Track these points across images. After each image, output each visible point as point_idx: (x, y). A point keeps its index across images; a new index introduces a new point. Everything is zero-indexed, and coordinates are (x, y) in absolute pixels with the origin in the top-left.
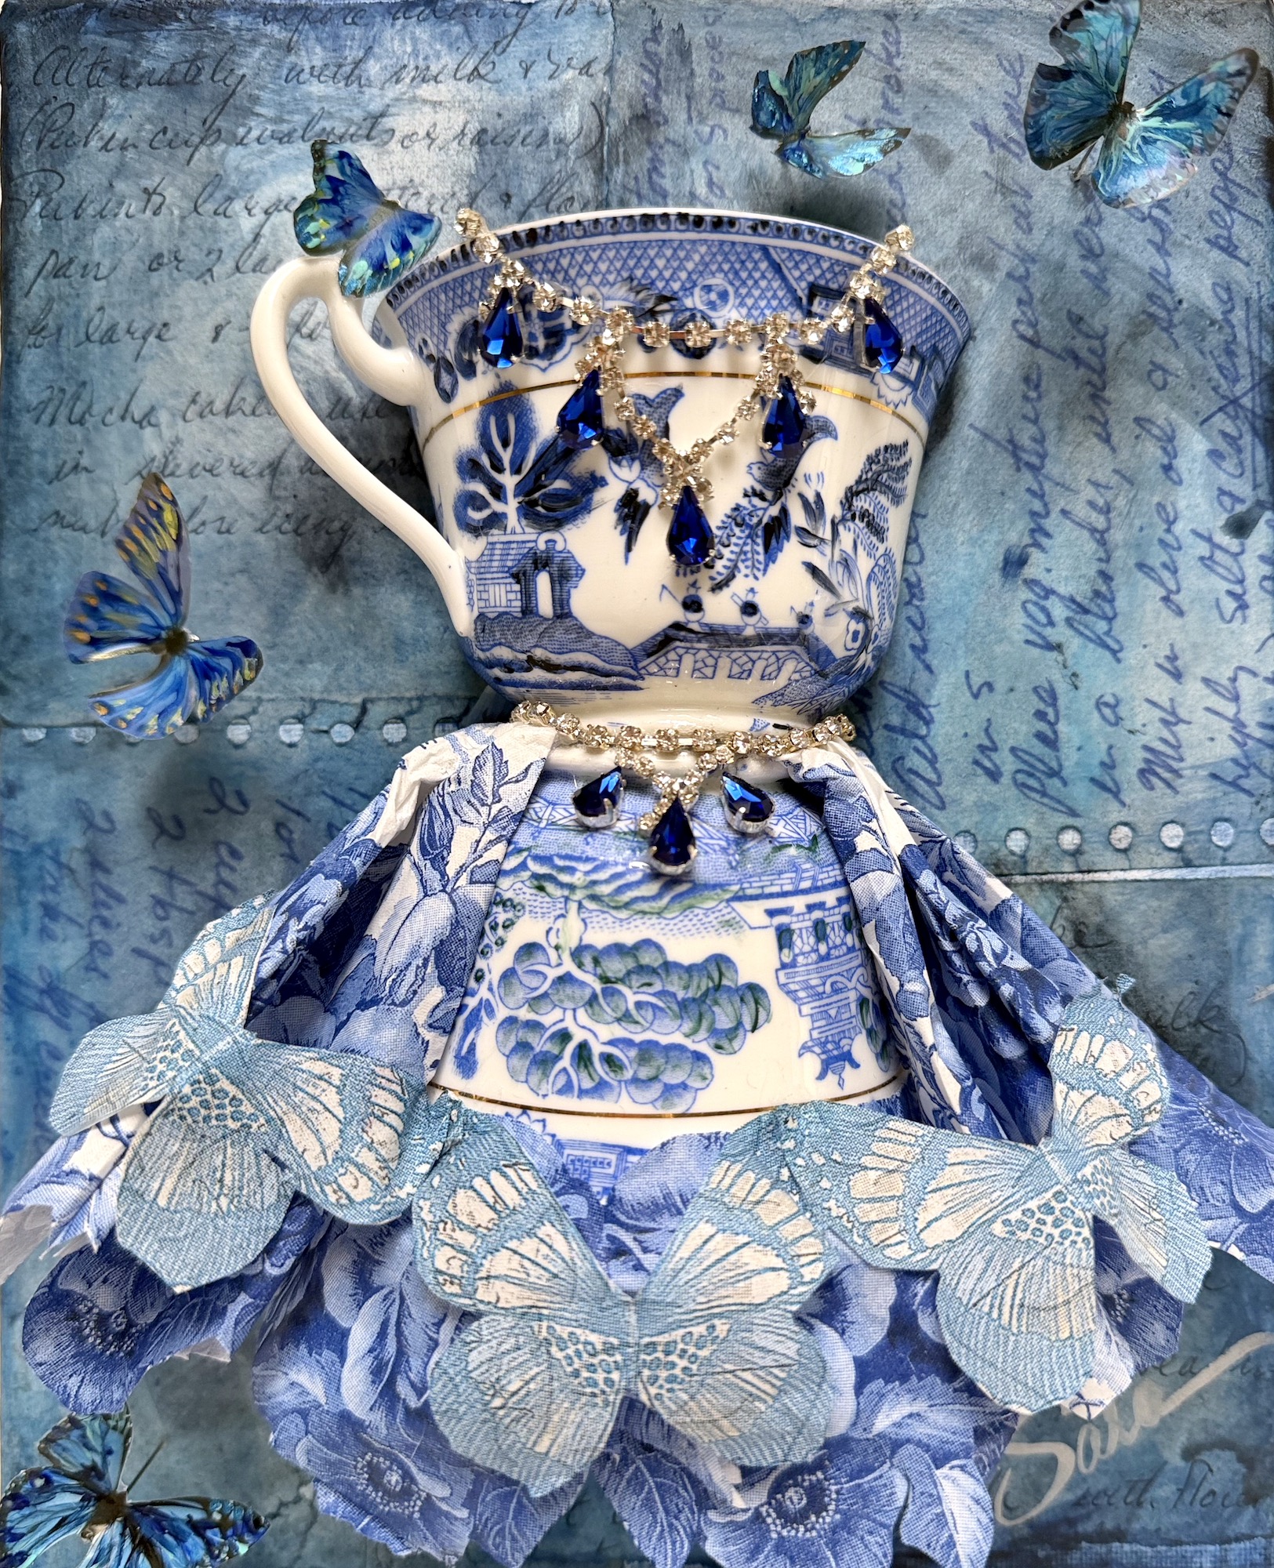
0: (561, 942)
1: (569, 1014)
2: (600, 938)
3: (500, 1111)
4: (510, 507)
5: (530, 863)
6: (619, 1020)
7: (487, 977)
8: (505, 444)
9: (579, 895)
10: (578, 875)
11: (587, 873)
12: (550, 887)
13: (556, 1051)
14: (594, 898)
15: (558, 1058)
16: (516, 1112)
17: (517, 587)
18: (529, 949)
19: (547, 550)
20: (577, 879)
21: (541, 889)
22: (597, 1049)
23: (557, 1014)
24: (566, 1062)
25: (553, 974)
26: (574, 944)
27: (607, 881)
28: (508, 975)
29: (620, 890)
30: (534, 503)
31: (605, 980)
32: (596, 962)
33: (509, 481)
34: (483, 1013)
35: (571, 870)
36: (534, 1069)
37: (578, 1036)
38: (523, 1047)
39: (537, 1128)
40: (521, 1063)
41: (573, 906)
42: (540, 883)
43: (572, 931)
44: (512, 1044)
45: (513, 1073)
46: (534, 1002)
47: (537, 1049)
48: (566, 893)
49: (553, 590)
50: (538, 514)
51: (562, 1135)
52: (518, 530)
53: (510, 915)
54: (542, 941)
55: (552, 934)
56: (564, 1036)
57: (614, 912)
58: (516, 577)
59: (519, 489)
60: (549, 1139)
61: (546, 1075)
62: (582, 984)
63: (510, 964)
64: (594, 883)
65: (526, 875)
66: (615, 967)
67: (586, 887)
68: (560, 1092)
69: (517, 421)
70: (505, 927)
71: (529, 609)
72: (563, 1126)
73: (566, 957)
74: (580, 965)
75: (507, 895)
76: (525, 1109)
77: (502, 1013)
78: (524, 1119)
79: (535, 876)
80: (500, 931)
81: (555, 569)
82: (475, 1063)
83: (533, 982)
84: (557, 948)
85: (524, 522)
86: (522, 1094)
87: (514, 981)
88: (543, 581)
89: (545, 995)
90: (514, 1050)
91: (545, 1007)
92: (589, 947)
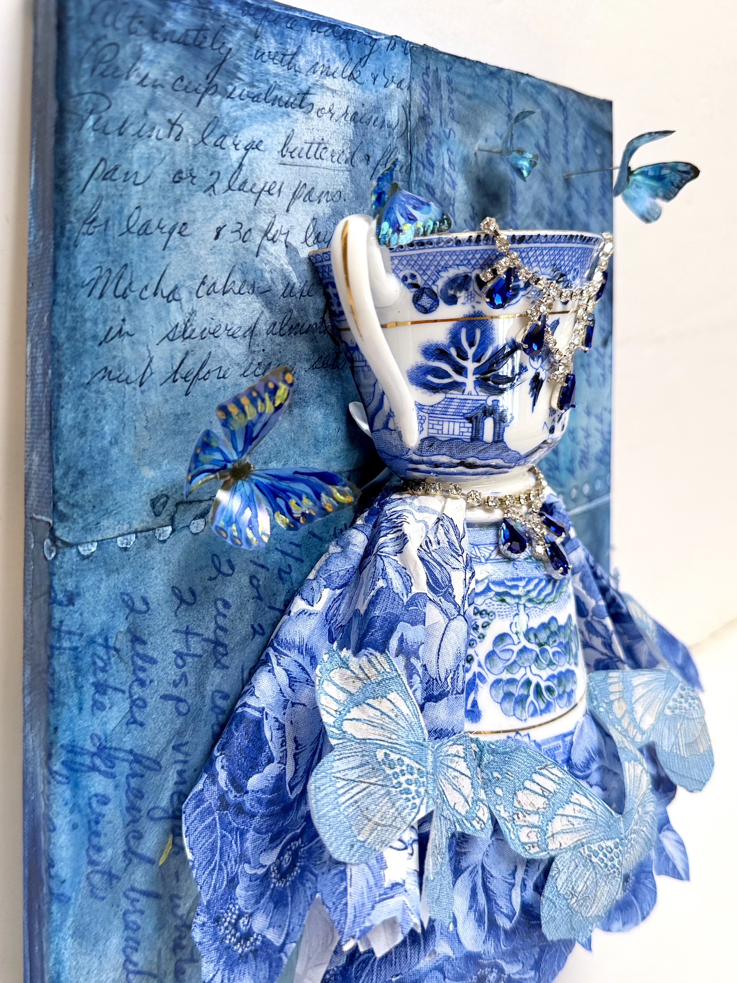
0: (518, 629)
1: (528, 669)
2: (535, 623)
3: (503, 736)
4: (470, 380)
5: (492, 586)
6: (548, 665)
7: (476, 659)
8: (471, 345)
9: (523, 600)
10: (521, 589)
11: (524, 587)
12: (508, 599)
13: (526, 693)
14: (530, 600)
15: (528, 696)
16: (512, 734)
17: (470, 425)
18: (501, 637)
19: (493, 406)
20: (520, 591)
21: (503, 601)
22: (543, 685)
23: (522, 671)
24: (532, 698)
25: (516, 649)
26: (524, 629)
27: (534, 590)
28: (490, 655)
29: (539, 593)
30: (488, 379)
31: (540, 645)
32: (536, 636)
33: (470, 365)
34: (477, 681)
35: (516, 587)
36: (517, 707)
37: (534, 680)
38: (508, 695)
39: (526, 739)
40: (509, 705)
41: (521, 607)
42: (502, 597)
43: (523, 622)
44: (501, 695)
45: (506, 713)
46: (509, 668)
47: (516, 695)
48: (517, 601)
49: (495, 428)
50: (489, 385)
51: (539, 740)
52: (474, 392)
53: (486, 619)
54: (508, 631)
55: (513, 625)
56: (528, 683)
57: (539, 606)
58: (470, 420)
59: (477, 371)
60: (533, 744)
61: (524, 708)
62: (532, 650)
63: (491, 649)
64: (529, 592)
65: (491, 594)
66: (543, 636)
67: (526, 595)
68: (532, 715)
69: (482, 333)
70: (483, 627)
71: (476, 436)
72: (538, 735)
73: (522, 637)
74: (529, 640)
75: (481, 608)
76: (517, 732)
77: (491, 678)
78: (518, 737)
79: (498, 594)
80: (481, 630)
81: (497, 417)
82: (479, 712)
83: (507, 656)
84: (517, 633)
85: (478, 389)
86: (514, 723)
87: (495, 658)
88: (489, 423)
89: (515, 662)
90: (504, 699)
91: (515, 669)
92: (532, 629)
